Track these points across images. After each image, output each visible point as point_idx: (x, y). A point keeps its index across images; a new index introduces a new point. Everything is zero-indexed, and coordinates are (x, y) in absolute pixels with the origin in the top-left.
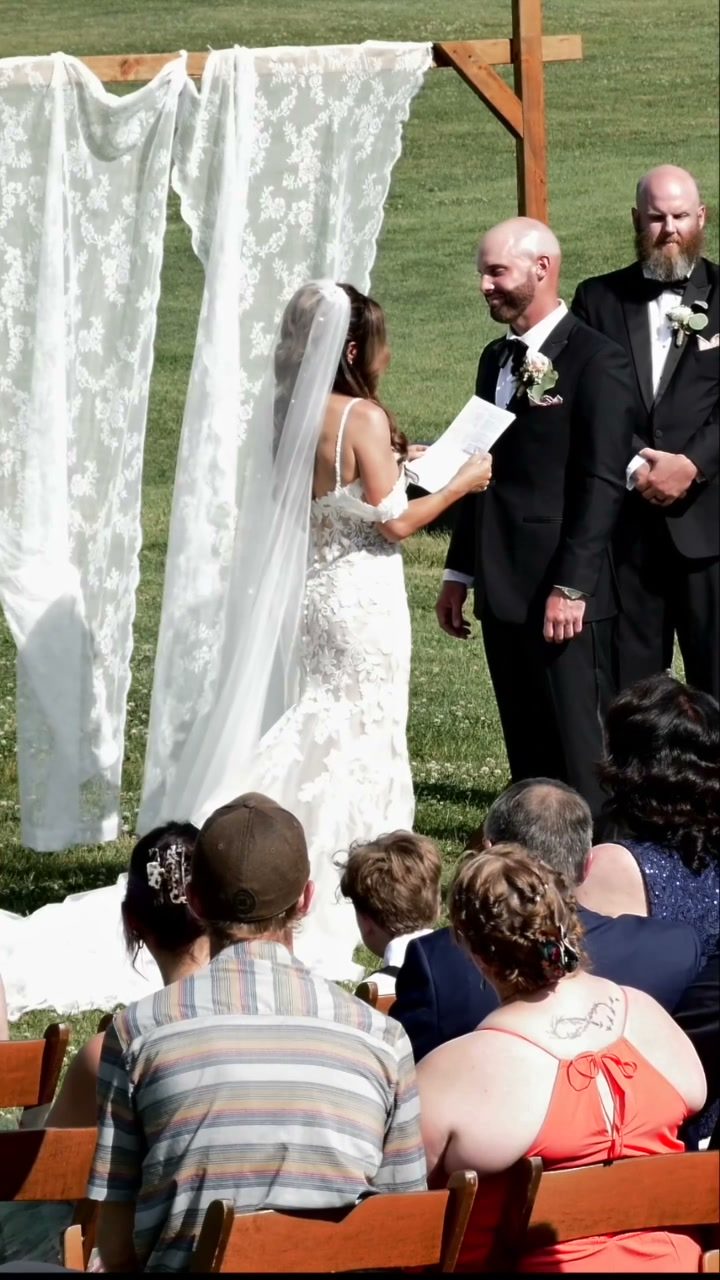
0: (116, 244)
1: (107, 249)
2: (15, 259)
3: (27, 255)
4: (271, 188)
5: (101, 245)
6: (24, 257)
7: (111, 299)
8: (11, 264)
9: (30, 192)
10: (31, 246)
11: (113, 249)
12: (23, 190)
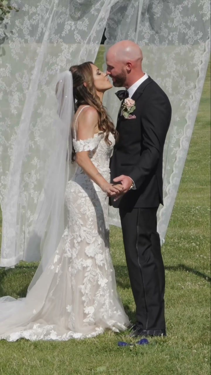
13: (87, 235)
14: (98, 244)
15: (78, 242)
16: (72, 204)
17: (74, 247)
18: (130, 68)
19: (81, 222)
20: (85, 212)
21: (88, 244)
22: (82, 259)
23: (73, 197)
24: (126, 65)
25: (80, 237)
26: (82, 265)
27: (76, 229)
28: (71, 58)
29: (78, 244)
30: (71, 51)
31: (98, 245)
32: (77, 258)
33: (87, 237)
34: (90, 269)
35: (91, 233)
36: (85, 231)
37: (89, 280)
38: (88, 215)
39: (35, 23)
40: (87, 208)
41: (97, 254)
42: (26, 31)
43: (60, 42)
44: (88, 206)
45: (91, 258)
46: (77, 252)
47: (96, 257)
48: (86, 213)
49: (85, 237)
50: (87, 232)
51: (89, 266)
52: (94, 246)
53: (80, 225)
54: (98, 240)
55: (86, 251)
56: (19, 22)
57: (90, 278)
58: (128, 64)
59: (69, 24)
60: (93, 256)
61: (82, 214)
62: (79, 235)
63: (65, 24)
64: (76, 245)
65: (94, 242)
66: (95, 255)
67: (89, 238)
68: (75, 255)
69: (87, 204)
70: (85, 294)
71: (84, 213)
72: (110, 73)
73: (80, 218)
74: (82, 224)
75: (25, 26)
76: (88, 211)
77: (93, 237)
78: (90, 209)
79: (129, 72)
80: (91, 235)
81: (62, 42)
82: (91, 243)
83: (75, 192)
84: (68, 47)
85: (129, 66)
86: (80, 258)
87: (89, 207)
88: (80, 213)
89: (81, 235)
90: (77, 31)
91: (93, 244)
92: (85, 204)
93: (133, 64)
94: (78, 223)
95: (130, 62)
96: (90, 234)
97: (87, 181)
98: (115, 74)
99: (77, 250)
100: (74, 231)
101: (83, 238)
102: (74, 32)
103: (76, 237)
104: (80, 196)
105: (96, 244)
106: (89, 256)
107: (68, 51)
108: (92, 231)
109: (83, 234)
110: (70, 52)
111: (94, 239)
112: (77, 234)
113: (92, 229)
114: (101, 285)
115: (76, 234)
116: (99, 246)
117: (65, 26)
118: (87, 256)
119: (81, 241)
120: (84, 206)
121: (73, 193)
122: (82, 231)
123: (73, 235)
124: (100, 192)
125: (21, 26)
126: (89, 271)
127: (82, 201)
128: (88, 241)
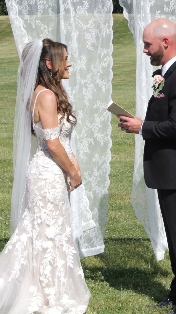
0: (91, 28)
1: (88, 30)
2: (45, 29)
3: (49, 27)
4: (159, 11)
5: (85, 28)
6: (48, 28)
7: (89, 49)
8: (43, 31)
9: (49, 4)
10: (51, 24)
11: (90, 30)
12: (46, 3)
13: (48, 217)
14: (59, 225)
15: (38, 224)
16: (33, 186)
17: (34, 228)
18: (167, 44)
19: (41, 204)
20: (45, 194)
21: (48, 226)
22: (42, 240)
23: (33, 179)
24: (163, 42)
25: (40, 218)
26: (42, 246)
27: (36, 210)
28: (53, 37)
29: (38, 225)
30: (50, 30)
31: (58, 227)
32: (36, 239)
33: (47, 219)
34: (51, 251)
35: (51, 215)
36: (45, 213)
37: (50, 262)
38: (48, 197)
39: (32, 3)
40: (47, 191)
41: (57, 235)
42: (25, 12)
43: (39, 23)
44: (48, 188)
45: (51, 239)
46: (37, 234)
47: (56, 239)
48: (46, 196)
49: (45, 219)
50: (47, 214)
51: (49, 248)
52: (55, 228)
53: (41, 207)
54: (58, 222)
55: (46, 233)
56: (17, 3)
57: (50, 260)
58: (165, 40)
59: (41, 4)
60: (53, 238)
61: (42, 196)
62: (39, 217)
63: (38, 4)
64: (36, 226)
65: (54, 224)
66: (55, 236)
67: (49, 220)
68: (35, 236)
69: (47, 187)
70: (43, 275)
71: (44, 196)
72: (147, 51)
73: (40, 200)
74: (43, 205)
75: (23, 6)
76: (48, 193)
77: (53, 219)
78: (50, 191)
79: (166, 48)
80: (51, 216)
81: (40, 23)
82: (51, 225)
83: (35, 174)
84: (46, 27)
85: (166, 43)
86: (40, 239)
87: (49, 191)
88: (41, 195)
89: (41, 217)
90: (51, 9)
91: (53, 225)
92: (45, 187)
93: (170, 40)
94: (38, 204)
95: (167, 38)
96: (49, 216)
97: (47, 163)
98: (152, 52)
99: (37, 232)
100: (34, 212)
101: (43, 220)
102: (48, 10)
103: (36, 219)
104: (40, 178)
105: (56, 226)
106: (49, 237)
107: (48, 30)
108: (52, 213)
109: (43, 216)
110: (50, 32)
111: (54, 220)
112: (38, 215)
113: (52, 211)
114: (58, 266)
115: (36, 215)
116: (60, 228)
117: (39, 7)
118: (47, 237)
119: (41, 223)
120: (45, 188)
121: (34, 175)
122: (42, 213)
123: (33, 216)
124: (61, 174)
125: (20, 7)
126: (50, 253)
127: (42, 184)
128: (48, 222)
